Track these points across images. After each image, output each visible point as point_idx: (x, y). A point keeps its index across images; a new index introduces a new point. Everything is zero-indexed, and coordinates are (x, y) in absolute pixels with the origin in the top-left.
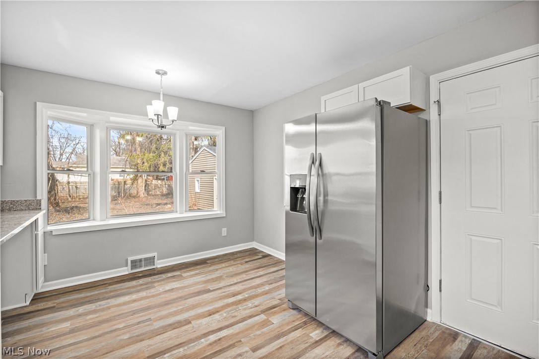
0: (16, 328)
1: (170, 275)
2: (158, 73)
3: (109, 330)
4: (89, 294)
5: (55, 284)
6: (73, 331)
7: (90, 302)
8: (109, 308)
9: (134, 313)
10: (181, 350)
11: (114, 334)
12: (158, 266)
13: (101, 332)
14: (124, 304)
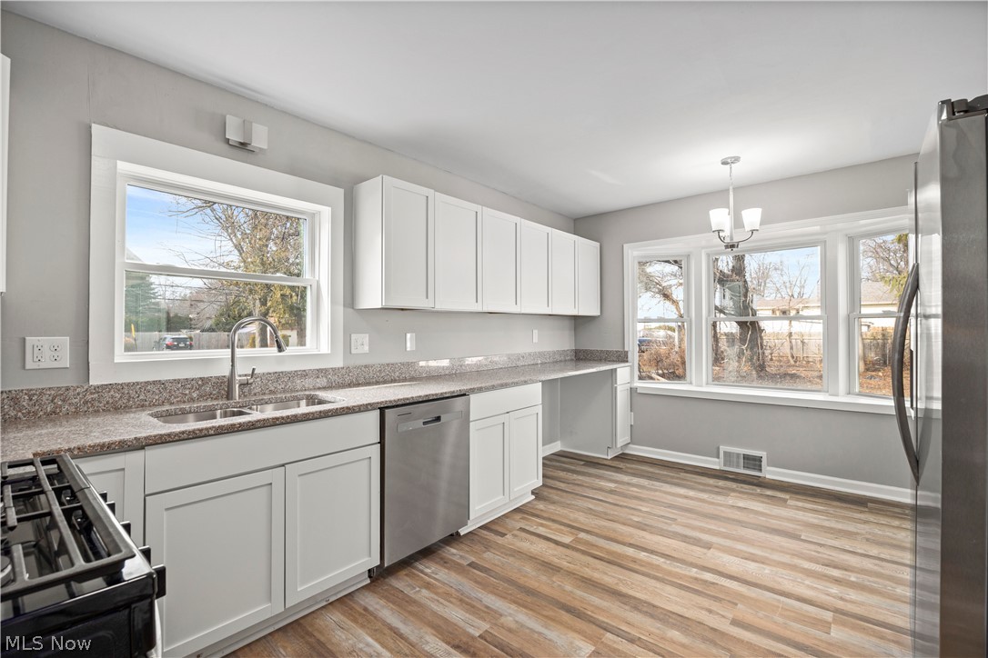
0: (583, 470)
1: (769, 492)
2: (724, 163)
3: (633, 506)
4: (657, 471)
5: (640, 450)
6: (612, 492)
7: (649, 478)
8: (656, 490)
9: (671, 506)
10: (663, 560)
11: (632, 512)
12: (768, 476)
13: (625, 504)
14: (673, 495)
